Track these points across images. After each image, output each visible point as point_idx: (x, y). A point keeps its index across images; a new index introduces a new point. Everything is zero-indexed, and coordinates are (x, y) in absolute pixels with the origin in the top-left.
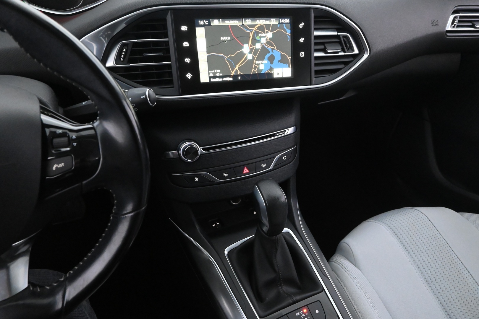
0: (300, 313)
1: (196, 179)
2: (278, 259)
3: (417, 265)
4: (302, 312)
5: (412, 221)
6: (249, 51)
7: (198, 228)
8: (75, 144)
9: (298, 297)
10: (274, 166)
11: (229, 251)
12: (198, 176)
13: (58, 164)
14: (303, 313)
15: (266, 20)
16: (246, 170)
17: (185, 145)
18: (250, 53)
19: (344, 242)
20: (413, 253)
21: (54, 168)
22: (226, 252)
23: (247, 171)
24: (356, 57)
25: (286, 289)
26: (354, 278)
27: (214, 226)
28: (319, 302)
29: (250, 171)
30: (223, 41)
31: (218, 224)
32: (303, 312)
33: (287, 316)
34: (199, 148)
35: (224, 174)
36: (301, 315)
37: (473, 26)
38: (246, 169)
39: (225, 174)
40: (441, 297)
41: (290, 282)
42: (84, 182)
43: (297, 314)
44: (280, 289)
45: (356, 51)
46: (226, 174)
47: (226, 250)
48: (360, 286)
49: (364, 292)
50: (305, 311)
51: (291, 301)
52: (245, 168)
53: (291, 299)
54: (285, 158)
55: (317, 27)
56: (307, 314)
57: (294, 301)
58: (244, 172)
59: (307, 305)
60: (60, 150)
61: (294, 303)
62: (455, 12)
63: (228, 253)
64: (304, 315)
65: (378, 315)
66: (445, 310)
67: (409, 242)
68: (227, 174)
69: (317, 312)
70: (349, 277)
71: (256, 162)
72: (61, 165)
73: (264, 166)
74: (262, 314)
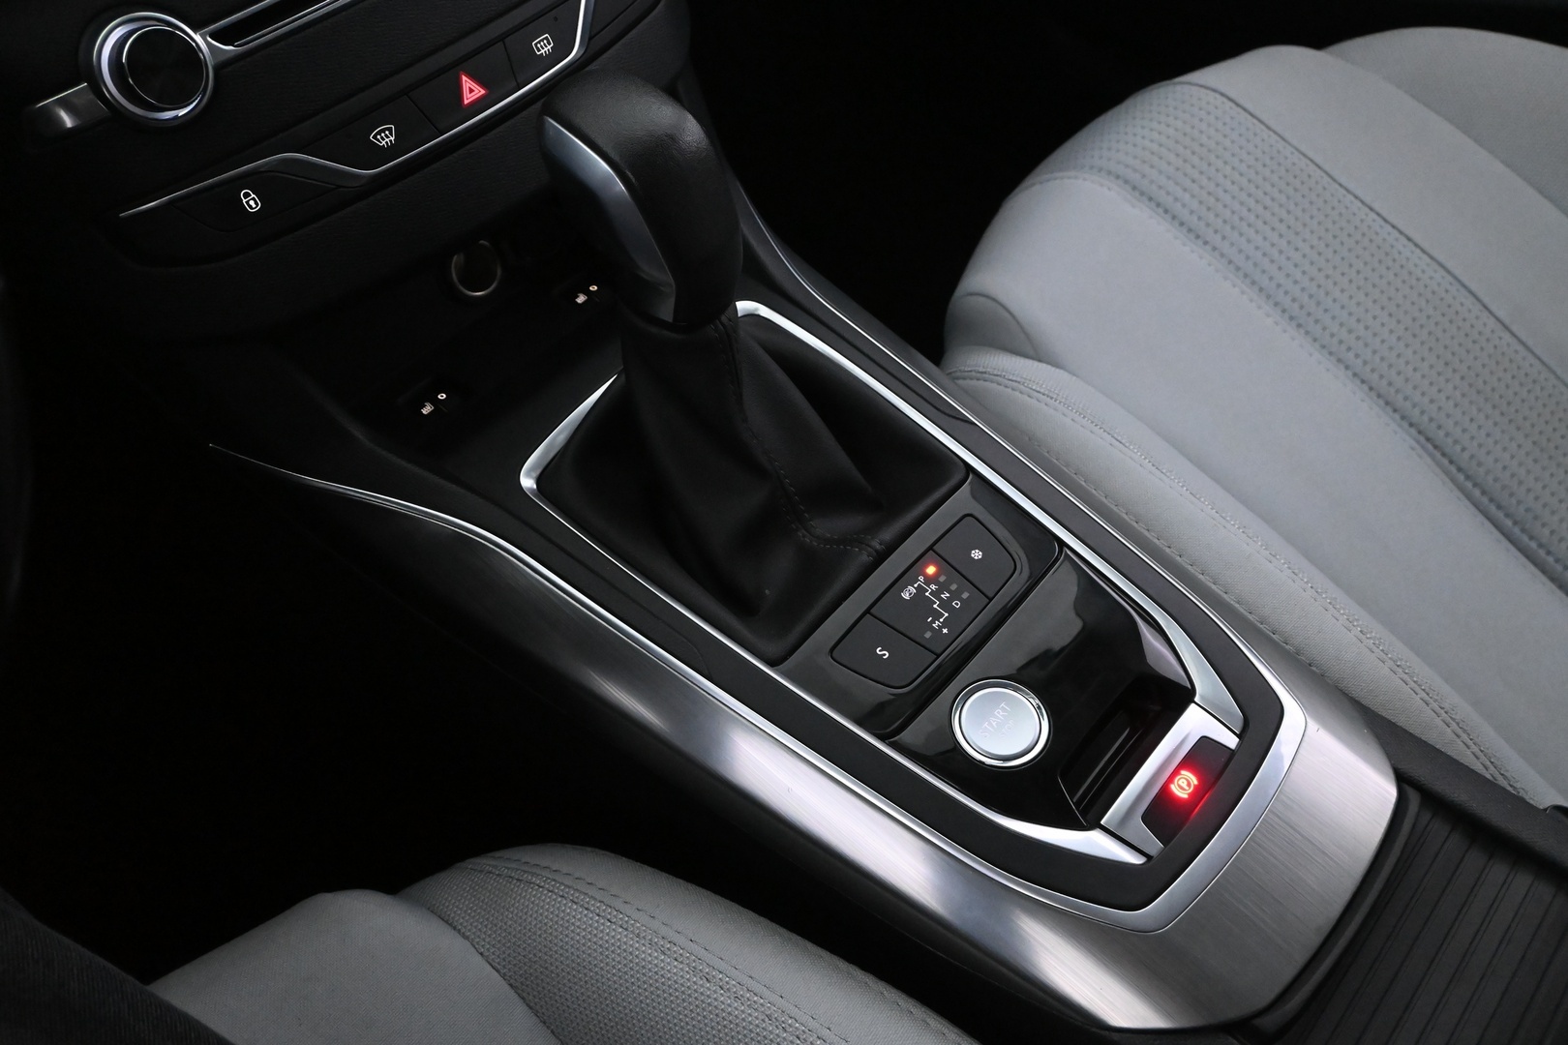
0: (916, 586)
1: (252, 203)
2: (756, 421)
3: (1246, 276)
4: (921, 578)
5: (1179, 124)
7: (358, 433)
9: (888, 534)
10: (590, 39)
11: (538, 472)
12: (256, 182)
14: (929, 580)
16: (471, 90)
17: (111, 40)
19: (971, 294)
20: (1218, 237)
22: (527, 482)
23: (479, 92)
25: (825, 527)
26: (1052, 398)
27: (426, 410)
28: (970, 518)
29: (495, 89)
31: (442, 396)
32: (926, 577)
33: (873, 615)
34: (198, 38)
35: (375, 137)
36: (921, 590)
38: (467, 83)
39: (379, 133)
40: (1351, 355)
41: (831, 495)
43: (906, 596)
44: (804, 536)
46: (383, 131)
47: (528, 475)
48: (1084, 417)
49: (1108, 430)
50: (931, 570)
51: (865, 558)
52: (464, 78)
53: (860, 550)
56: (942, 579)
57: (876, 551)
58: (466, 102)
59: (931, 548)
61: (881, 558)
63: (539, 481)
64: (933, 587)
65: (1182, 487)
66: (1373, 394)
67: (1195, 205)
68: (390, 129)
69: (977, 554)
70: (1034, 401)
71: (502, 38)
73: (544, 46)
74: (774, 649)
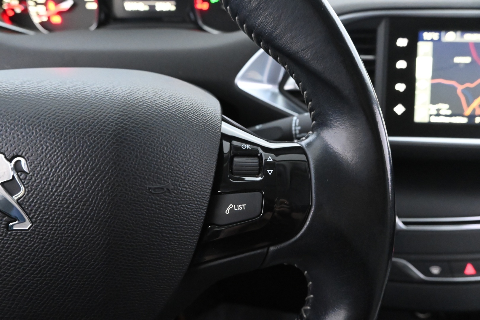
8: (270, 172)
16: (470, 269)
21: (227, 211)
23: (472, 270)
29: (478, 273)
30: (458, 64)
42: (272, 249)
46: (436, 268)
52: (470, 265)
58: (466, 273)
60: (243, 179)
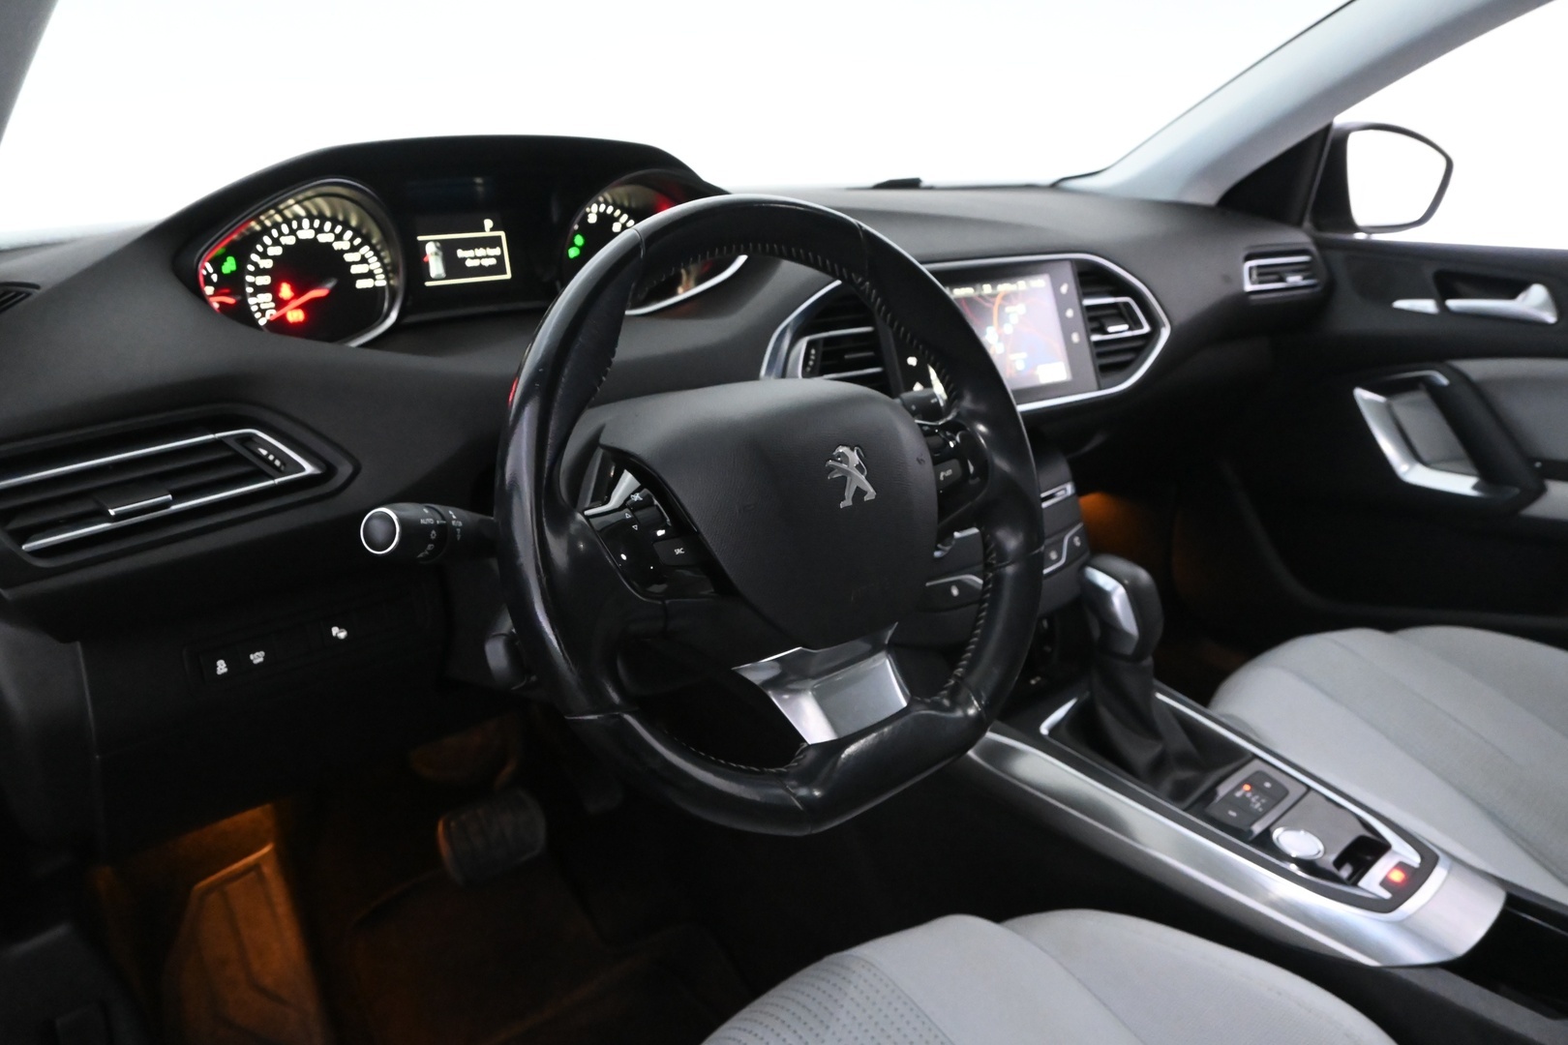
6: (997, 337)
12: (957, 584)
13: (945, 470)
15: (1012, 283)
18: (999, 341)
21: (942, 478)
22: (1045, 732)
24: (1150, 339)
37: (1282, 280)
45: (1146, 329)
54: (1077, 541)
55: (1089, 290)
62: (1249, 258)
72: (949, 472)
73: (1053, 556)
